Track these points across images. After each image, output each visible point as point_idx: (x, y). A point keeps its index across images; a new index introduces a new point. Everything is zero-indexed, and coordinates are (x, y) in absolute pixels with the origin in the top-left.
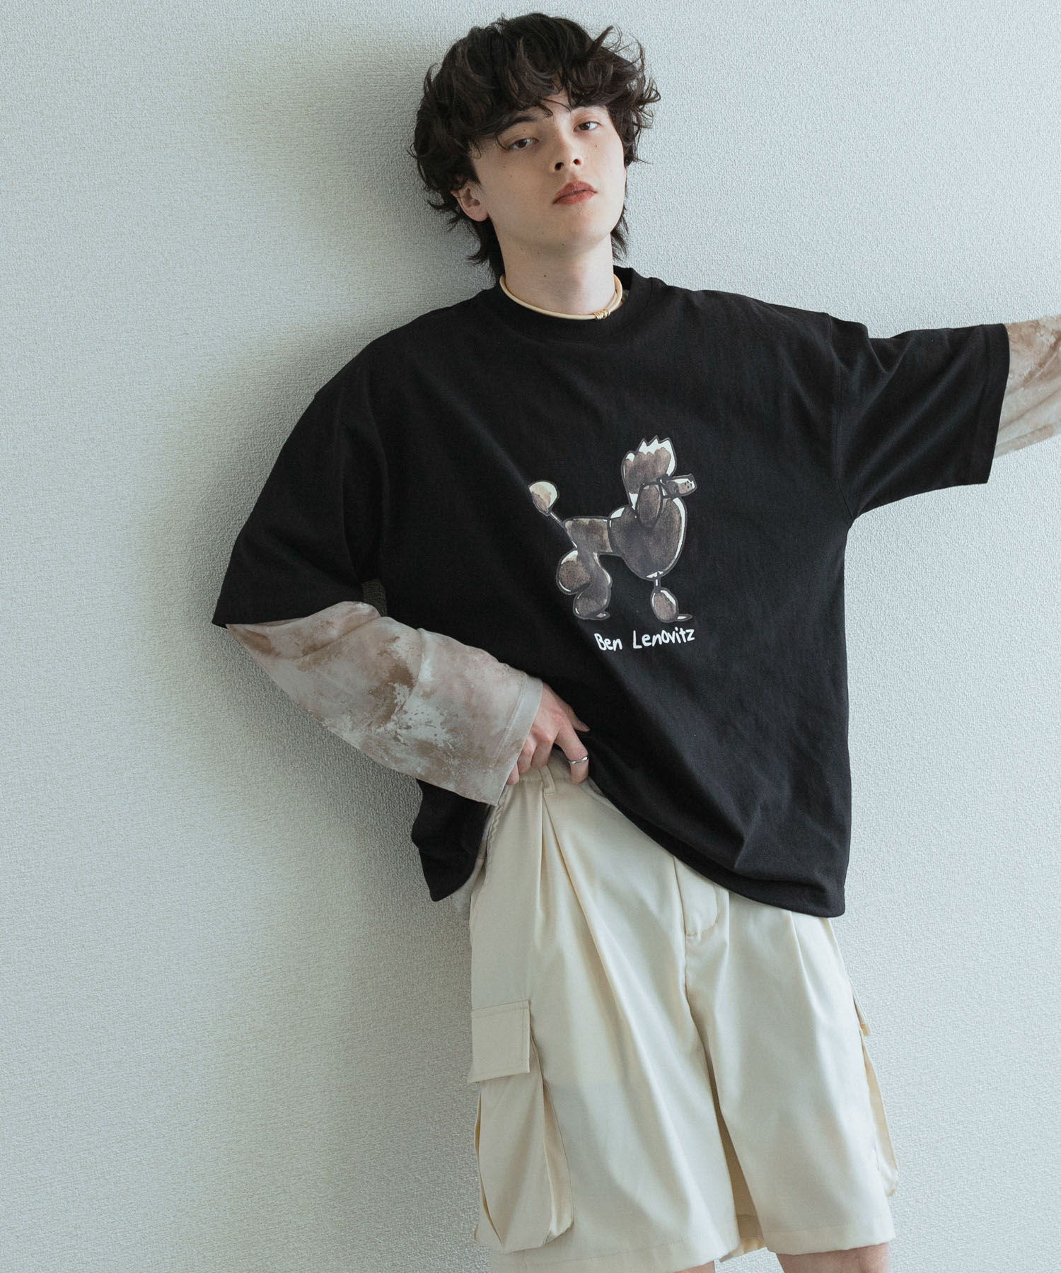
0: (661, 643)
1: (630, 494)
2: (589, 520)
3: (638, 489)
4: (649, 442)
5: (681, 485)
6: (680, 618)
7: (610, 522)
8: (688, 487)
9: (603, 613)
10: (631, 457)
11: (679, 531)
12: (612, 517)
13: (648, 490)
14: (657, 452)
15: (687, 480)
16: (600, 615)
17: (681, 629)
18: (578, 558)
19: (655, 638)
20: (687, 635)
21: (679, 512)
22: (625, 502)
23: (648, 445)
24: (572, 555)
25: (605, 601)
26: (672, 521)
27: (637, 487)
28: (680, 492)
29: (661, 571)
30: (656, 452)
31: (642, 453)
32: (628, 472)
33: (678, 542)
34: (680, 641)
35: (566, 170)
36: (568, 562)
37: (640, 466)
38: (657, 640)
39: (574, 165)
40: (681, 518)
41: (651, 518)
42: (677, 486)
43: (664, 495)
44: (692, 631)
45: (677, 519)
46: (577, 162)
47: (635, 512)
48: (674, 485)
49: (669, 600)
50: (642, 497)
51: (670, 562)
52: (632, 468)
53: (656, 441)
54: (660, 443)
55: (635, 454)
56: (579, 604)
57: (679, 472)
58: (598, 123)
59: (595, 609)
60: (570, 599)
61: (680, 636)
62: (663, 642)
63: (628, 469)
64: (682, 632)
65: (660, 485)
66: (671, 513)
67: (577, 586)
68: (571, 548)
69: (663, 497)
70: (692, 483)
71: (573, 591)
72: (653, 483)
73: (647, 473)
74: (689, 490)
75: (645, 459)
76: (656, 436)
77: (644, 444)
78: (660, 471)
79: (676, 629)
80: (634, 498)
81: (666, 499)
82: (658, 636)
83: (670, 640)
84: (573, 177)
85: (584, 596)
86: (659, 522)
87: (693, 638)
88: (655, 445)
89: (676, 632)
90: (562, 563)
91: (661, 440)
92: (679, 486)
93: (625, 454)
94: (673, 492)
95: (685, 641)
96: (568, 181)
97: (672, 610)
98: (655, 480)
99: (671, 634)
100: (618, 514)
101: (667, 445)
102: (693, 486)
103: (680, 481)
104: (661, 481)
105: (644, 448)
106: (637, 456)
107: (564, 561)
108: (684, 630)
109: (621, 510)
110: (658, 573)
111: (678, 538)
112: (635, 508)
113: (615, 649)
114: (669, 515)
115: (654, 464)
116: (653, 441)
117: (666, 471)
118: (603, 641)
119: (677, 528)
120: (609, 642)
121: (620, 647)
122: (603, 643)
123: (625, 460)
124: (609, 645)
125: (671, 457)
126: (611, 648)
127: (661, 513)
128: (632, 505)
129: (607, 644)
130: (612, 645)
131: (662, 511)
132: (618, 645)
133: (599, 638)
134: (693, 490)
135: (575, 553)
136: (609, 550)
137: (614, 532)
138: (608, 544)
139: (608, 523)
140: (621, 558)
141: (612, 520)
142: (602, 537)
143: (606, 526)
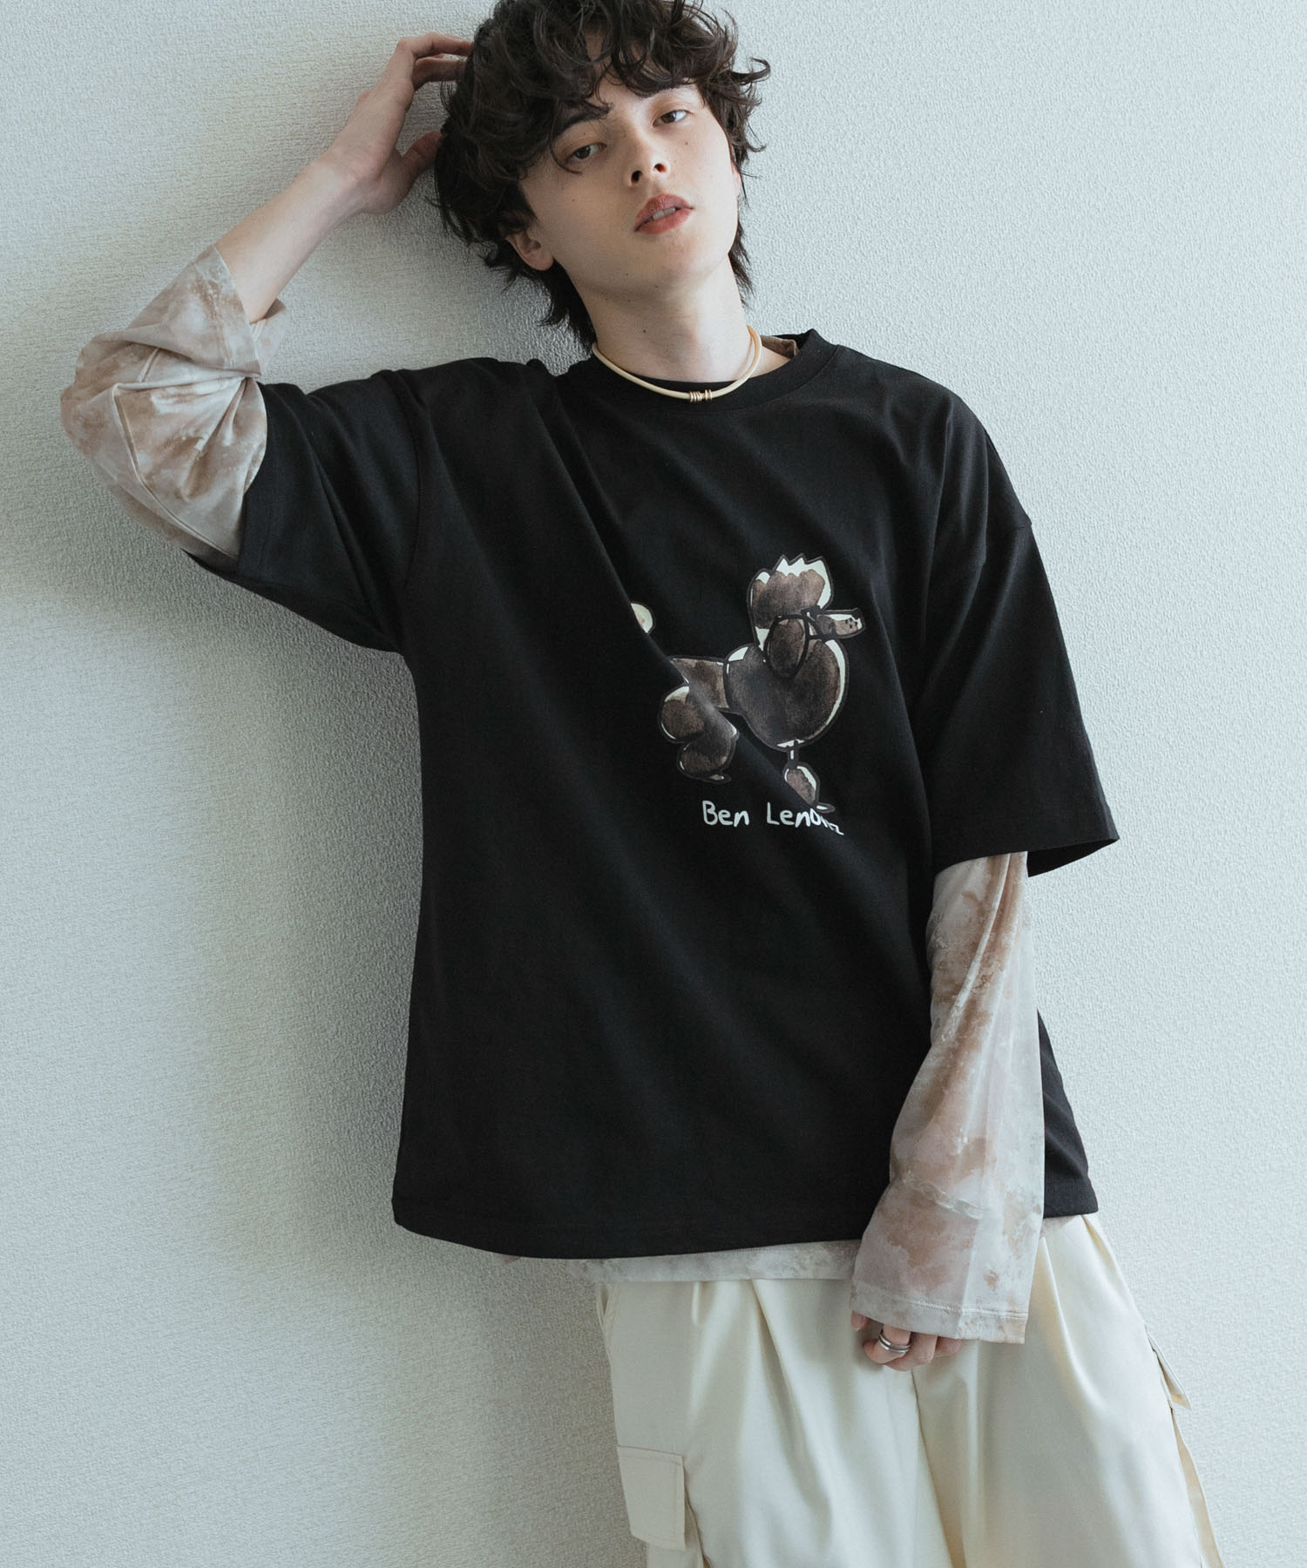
0: (808, 824)
1: (757, 628)
2: (696, 661)
3: (771, 623)
4: (791, 560)
5: (841, 622)
6: (819, 807)
7: (728, 666)
8: (851, 627)
9: (720, 774)
10: (764, 577)
11: (837, 687)
12: (730, 659)
13: (787, 626)
14: (803, 574)
15: (850, 616)
16: (716, 777)
18: (689, 696)
19: (798, 817)
21: (835, 661)
22: (751, 640)
23: (790, 564)
24: (681, 692)
25: (724, 759)
26: (824, 672)
27: (770, 619)
28: (838, 632)
29: (800, 739)
30: (801, 574)
31: (781, 574)
32: (757, 599)
33: (834, 703)
35: (647, 181)
36: (672, 701)
37: (778, 590)
38: (803, 821)
39: (657, 172)
40: (838, 670)
41: (789, 664)
42: (833, 624)
43: (811, 633)
45: (832, 669)
46: (660, 167)
47: (764, 654)
48: (829, 622)
49: (807, 779)
50: (775, 634)
51: (819, 727)
52: (763, 593)
53: (801, 561)
54: (806, 563)
55: (771, 574)
56: (685, 757)
57: (834, 605)
58: (687, 112)
59: (708, 768)
60: (674, 749)
62: (812, 823)
63: (758, 594)
65: (806, 620)
66: (821, 662)
67: (684, 733)
68: (681, 684)
69: (809, 638)
70: (859, 621)
71: (678, 739)
72: (797, 617)
73: (786, 602)
74: (851, 631)
75: (785, 582)
76: (802, 554)
77: (784, 562)
78: (807, 600)
80: (762, 634)
81: (815, 641)
82: (805, 814)
84: (657, 189)
85: (694, 748)
86: (802, 669)
88: (800, 566)
90: (668, 700)
91: (809, 559)
92: (836, 624)
93: (756, 572)
94: (827, 631)
96: (650, 195)
97: (810, 795)
98: (798, 612)
100: (739, 655)
101: (819, 567)
102: (860, 626)
103: (838, 618)
104: (808, 614)
105: (783, 567)
106: (774, 577)
107: (669, 697)
109: (744, 650)
110: (795, 743)
111: (835, 698)
112: (762, 649)
113: (735, 825)
114: (819, 663)
115: (798, 590)
116: (797, 560)
117: (817, 602)
118: (717, 811)
119: (832, 682)
120: (728, 815)
121: (747, 822)
122: (715, 815)
123: (755, 581)
124: (725, 819)
125: (824, 583)
126: (730, 823)
127: (807, 658)
128: (759, 643)
129: (722, 817)
130: (732, 819)
131: (808, 655)
132: (743, 818)
133: (708, 807)
134: (857, 631)
135: (685, 690)
136: (724, 705)
137: (731, 680)
138: (723, 696)
139: (724, 666)
140: (741, 717)
141: (731, 663)
142: (714, 686)
143: (721, 672)
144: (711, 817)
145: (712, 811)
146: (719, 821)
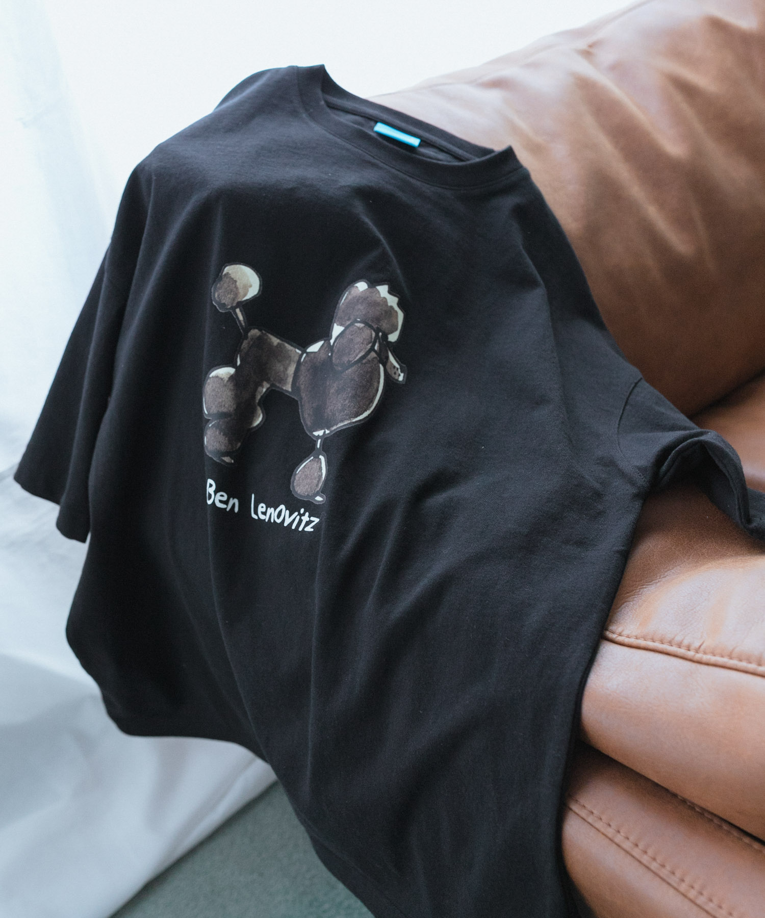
0: (272, 521)
2: (279, 341)
6: (318, 499)
9: (231, 457)
10: (363, 285)
15: (399, 367)
16: (226, 459)
17: (307, 514)
18: (232, 378)
19: (270, 511)
20: (308, 523)
21: (377, 386)
24: (227, 372)
25: (239, 444)
34: (294, 527)
36: (217, 377)
38: (271, 516)
42: (387, 362)
44: (316, 520)
47: (331, 349)
48: (385, 359)
49: (321, 470)
56: (211, 434)
57: (396, 350)
59: (223, 448)
61: (300, 521)
62: (274, 520)
63: (351, 296)
64: (305, 518)
67: (217, 409)
68: (231, 363)
70: (401, 377)
71: (209, 415)
74: (395, 377)
79: (302, 511)
80: (337, 331)
82: (272, 509)
83: (284, 520)
85: (218, 426)
87: (312, 530)
89: (298, 514)
90: (211, 376)
92: (390, 362)
95: (300, 529)
97: (316, 485)
99: (290, 516)
102: (401, 380)
103: (393, 359)
107: (215, 373)
108: (310, 516)
109: (320, 344)
112: (331, 345)
113: (228, 510)
118: (216, 492)
120: (225, 498)
121: (236, 510)
124: (221, 501)
125: (397, 327)
126: (223, 506)
128: (331, 339)
129: (219, 498)
130: (226, 502)
133: (211, 486)
134: (398, 381)
135: (231, 371)
136: (288, 387)
137: (303, 368)
138: (290, 380)
139: (301, 356)
140: (297, 402)
141: (308, 353)
142: (286, 369)
143: (297, 358)
145: (212, 492)
146: (214, 502)
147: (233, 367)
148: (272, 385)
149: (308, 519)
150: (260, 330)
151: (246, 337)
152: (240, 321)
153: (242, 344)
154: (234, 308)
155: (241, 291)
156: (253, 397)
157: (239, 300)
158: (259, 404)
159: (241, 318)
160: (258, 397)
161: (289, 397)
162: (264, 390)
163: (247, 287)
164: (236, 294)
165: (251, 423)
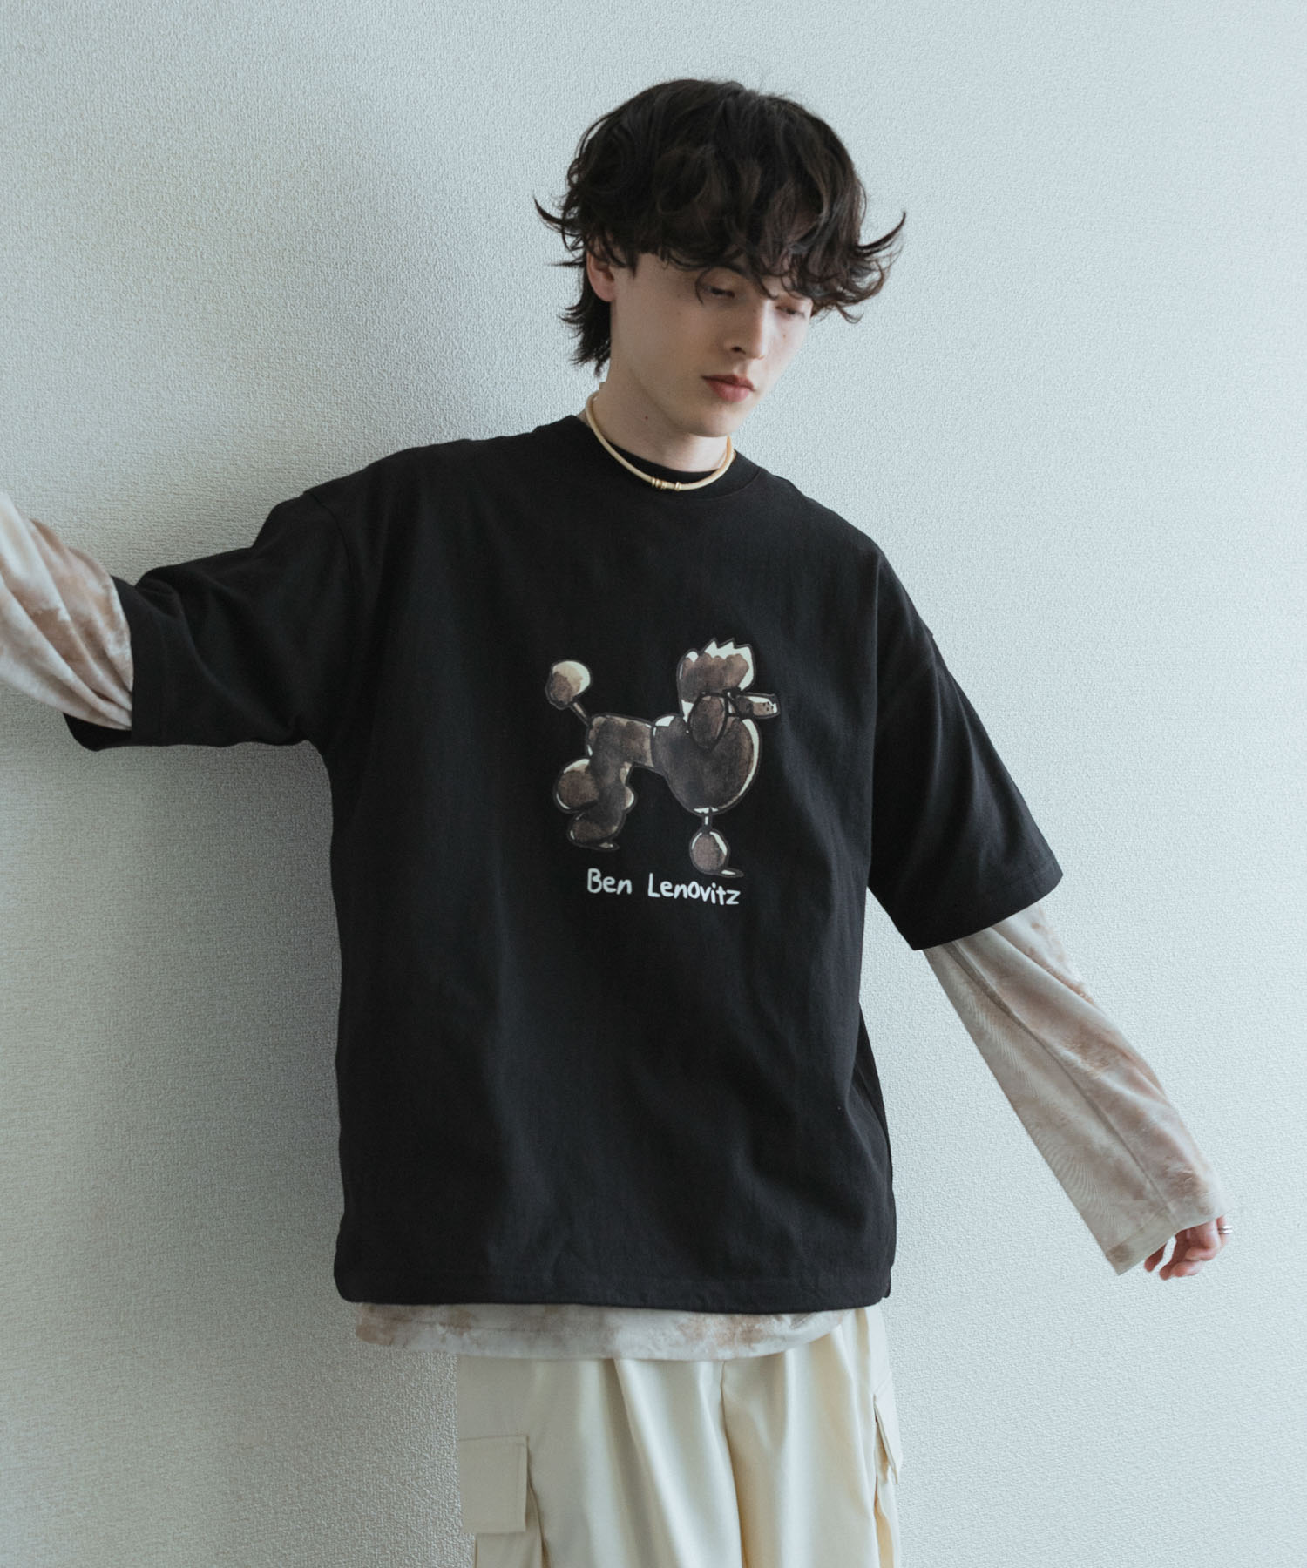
0: (685, 896)
1: (683, 702)
2: (628, 720)
3: (695, 698)
4: (721, 643)
5: (759, 704)
6: (726, 872)
7: (655, 729)
8: (768, 709)
9: (609, 843)
10: (693, 656)
11: (750, 761)
12: (658, 724)
13: (708, 702)
14: (730, 657)
15: (767, 700)
16: (605, 845)
17: (720, 888)
18: (588, 768)
19: (678, 889)
20: (727, 897)
21: (750, 738)
22: (677, 710)
23: (719, 647)
24: (581, 764)
25: (615, 828)
26: (739, 746)
27: (694, 695)
28: (755, 713)
29: (715, 807)
30: (728, 658)
31: (709, 655)
32: (686, 674)
33: (747, 776)
34: (714, 901)
36: (573, 771)
37: (705, 670)
38: (681, 892)
40: (752, 746)
41: (708, 737)
42: (751, 705)
43: (731, 712)
44: (737, 893)
45: (747, 745)
47: (688, 725)
48: (747, 703)
49: (718, 846)
50: (699, 708)
51: (730, 799)
52: (691, 671)
53: (731, 645)
54: (735, 647)
55: (699, 654)
56: (577, 826)
57: (757, 688)
59: (598, 836)
60: (566, 819)
61: (717, 896)
62: (689, 896)
63: (686, 670)
64: (721, 892)
65: (727, 699)
66: (737, 737)
67: (578, 802)
68: (583, 755)
69: (728, 715)
70: (775, 706)
71: (572, 809)
72: (718, 695)
73: (711, 682)
74: (767, 713)
75: (712, 663)
76: (733, 639)
77: (713, 645)
78: (730, 682)
79: (714, 885)
80: (687, 707)
81: (733, 719)
82: (683, 887)
83: (701, 896)
85: (586, 818)
86: (719, 744)
87: (737, 903)
88: (728, 650)
89: (712, 889)
90: (565, 771)
91: (738, 644)
92: (754, 705)
93: (686, 651)
94: (745, 710)
95: (722, 903)
97: (718, 859)
98: (720, 691)
99: (705, 890)
100: (665, 721)
101: (746, 653)
102: (775, 710)
103: (757, 700)
104: (729, 694)
105: (712, 650)
106: (702, 658)
107: (569, 769)
108: (725, 889)
109: (668, 719)
110: (710, 810)
111: (748, 771)
112: (686, 721)
113: (619, 892)
114: (735, 739)
115: (722, 671)
116: (727, 643)
117: (738, 684)
118: (602, 879)
119: (746, 757)
120: (613, 882)
121: (629, 890)
122: (600, 882)
123: (685, 659)
124: (610, 886)
125: (748, 668)
126: (613, 890)
127: (725, 733)
128: (683, 715)
129: (607, 885)
130: (615, 886)
131: (726, 731)
132: (625, 887)
133: (594, 875)
134: (773, 714)
135: (586, 762)
136: (649, 763)
137: (657, 742)
138: (649, 756)
139: (652, 729)
140: (662, 777)
141: (658, 727)
142: (642, 745)
143: (648, 733)
144: (595, 885)
145: (596, 879)
146: (603, 890)
147: (586, 758)
148: (634, 764)
149: (724, 893)
150: (604, 716)
151: (591, 727)
152: (579, 714)
153: (588, 735)
154: (571, 704)
155: (574, 687)
156: (618, 780)
157: (574, 695)
158: (626, 785)
159: (580, 710)
160: (624, 779)
161: (653, 773)
162: (628, 770)
163: (578, 682)
164: (570, 690)
165: (625, 805)
